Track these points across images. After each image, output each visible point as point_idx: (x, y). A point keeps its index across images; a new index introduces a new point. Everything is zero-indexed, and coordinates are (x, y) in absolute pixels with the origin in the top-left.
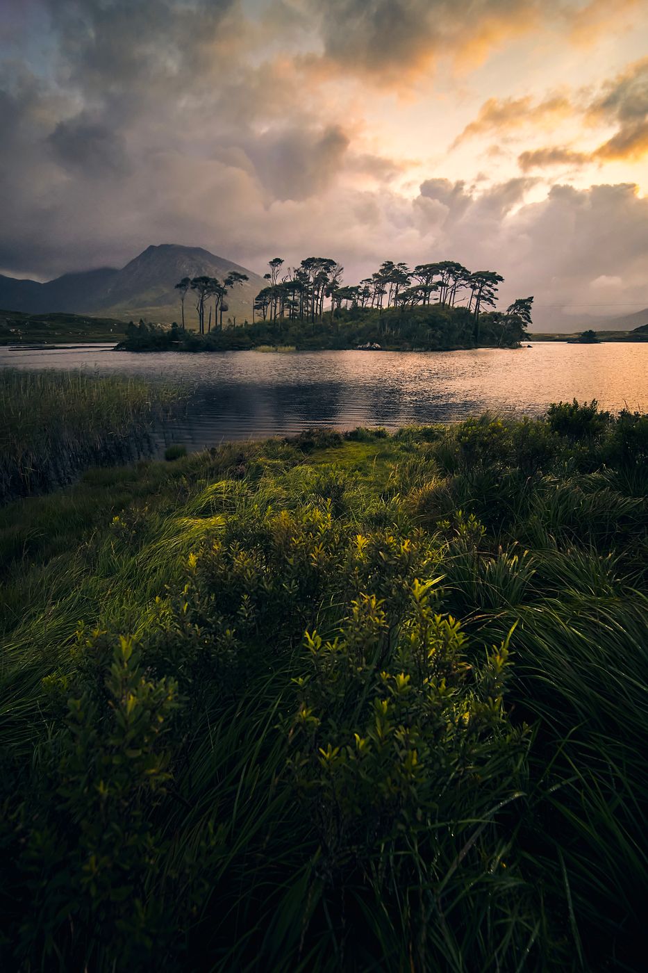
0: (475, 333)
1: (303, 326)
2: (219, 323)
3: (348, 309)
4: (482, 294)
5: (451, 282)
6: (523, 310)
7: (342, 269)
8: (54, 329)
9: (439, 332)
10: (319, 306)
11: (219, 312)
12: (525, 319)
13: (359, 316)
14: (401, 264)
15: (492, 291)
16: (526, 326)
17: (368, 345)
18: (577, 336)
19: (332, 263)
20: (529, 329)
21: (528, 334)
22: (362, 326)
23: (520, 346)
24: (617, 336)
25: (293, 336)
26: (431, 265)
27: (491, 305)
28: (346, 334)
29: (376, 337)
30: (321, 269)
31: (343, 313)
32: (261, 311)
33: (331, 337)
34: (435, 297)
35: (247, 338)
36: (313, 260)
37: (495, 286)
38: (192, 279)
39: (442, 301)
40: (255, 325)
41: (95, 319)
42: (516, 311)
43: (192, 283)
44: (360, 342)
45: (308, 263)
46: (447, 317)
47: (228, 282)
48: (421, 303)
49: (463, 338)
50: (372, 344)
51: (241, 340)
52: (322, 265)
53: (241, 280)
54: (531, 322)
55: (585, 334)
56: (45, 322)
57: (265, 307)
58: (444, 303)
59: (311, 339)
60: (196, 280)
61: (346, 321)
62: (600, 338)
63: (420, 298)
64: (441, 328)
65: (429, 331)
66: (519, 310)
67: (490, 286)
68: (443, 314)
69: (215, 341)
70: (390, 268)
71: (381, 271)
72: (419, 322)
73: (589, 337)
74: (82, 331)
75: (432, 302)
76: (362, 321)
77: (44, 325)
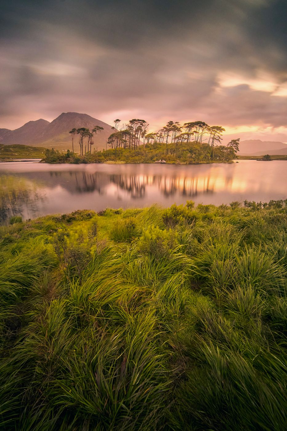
0: (211, 156)
1: (130, 152)
2: (89, 150)
3: (152, 144)
4: (215, 137)
5: (201, 131)
6: (235, 145)
7: (148, 125)
8: (15, 152)
9: (194, 155)
10: (138, 142)
11: (90, 145)
12: (236, 149)
13: (157, 147)
14: (177, 122)
15: (220, 136)
16: (236, 152)
17: (160, 161)
18: (262, 157)
19: (144, 121)
20: (238, 154)
21: (237, 157)
22: (157, 152)
23: (233, 162)
24: (281, 157)
25: (125, 156)
26: (191, 123)
27: (219, 142)
28: (150, 156)
29: (164, 157)
30: (139, 124)
31: (149, 145)
32: (111, 144)
33: (143, 157)
34: (193, 138)
35: (103, 157)
36: (134, 120)
37: (221, 133)
38: (77, 129)
39: (196, 140)
40: (107, 151)
41: (35, 148)
42: (231, 145)
43: (77, 131)
44: (156, 159)
45: (132, 122)
46: (198, 148)
47: (94, 131)
48: (186, 141)
49: (205, 158)
50: (162, 160)
51: (101, 158)
52: (139, 123)
53: (100, 129)
54: (238, 150)
55: (265, 156)
56: (11, 149)
57: (113, 142)
58: (197, 141)
59: (133, 158)
60: (79, 130)
61: (151, 149)
62: (273, 158)
63: (185, 139)
64: (195, 153)
65: (189, 155)
66: (233, 145)
67: (219, 133)
68: (196, 147)
69: (87, 159)
70: (171, 124)
71: (167, 126)
72: (184, 150)
73: (267, 158)
74: (28, 153)
75: (192, 141)
76: (158, 149)
77: (11, 150)
